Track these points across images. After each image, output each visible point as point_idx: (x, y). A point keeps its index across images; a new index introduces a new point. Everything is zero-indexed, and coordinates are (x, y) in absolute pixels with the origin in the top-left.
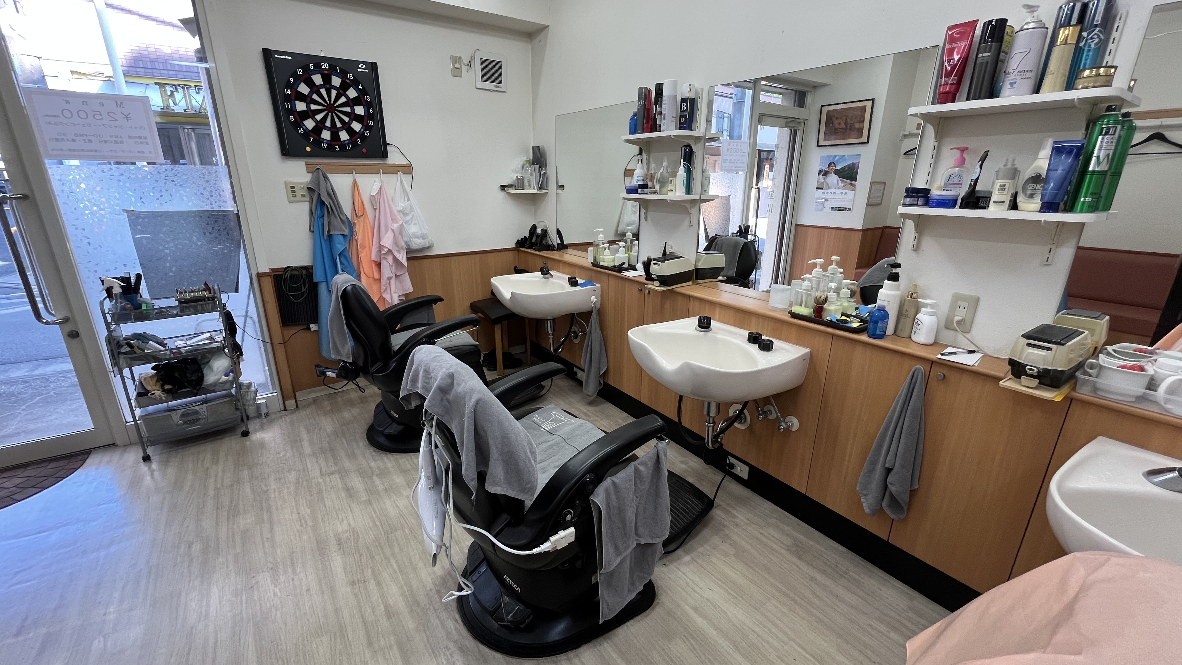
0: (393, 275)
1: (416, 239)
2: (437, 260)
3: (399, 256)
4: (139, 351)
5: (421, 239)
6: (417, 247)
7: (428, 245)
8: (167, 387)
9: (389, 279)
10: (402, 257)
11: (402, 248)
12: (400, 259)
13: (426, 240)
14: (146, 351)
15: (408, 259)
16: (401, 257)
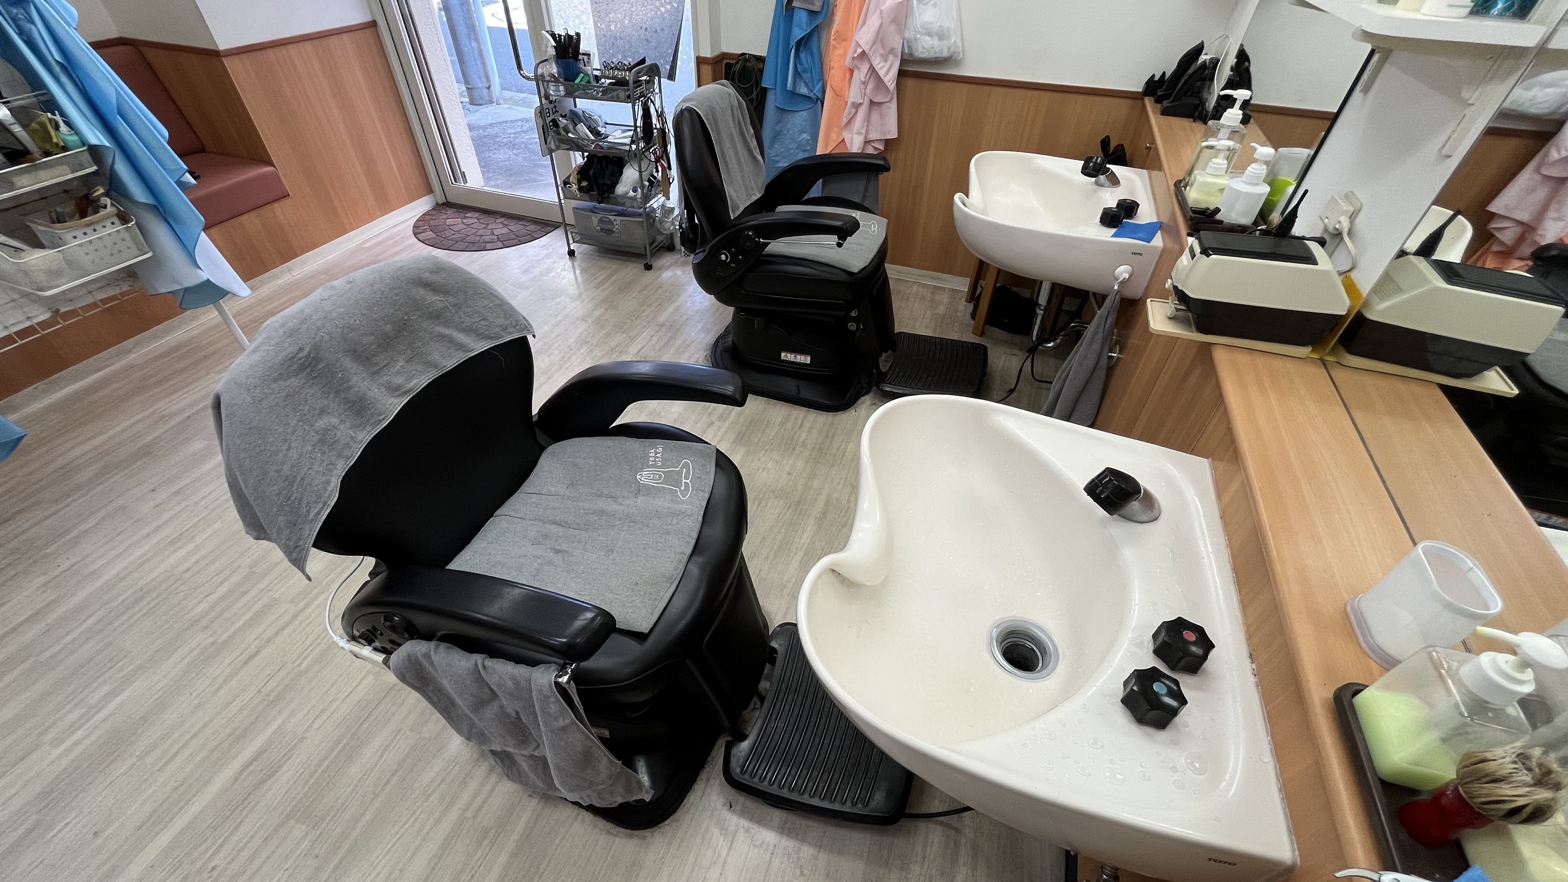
0: (866, 102)
1: (928, 38)
2: (966, 87)
3: (882, 68)
4: (563, 133)
5: (936, 38)
6: (925, 55)
7: (945, 54)
8: (584, 184)
9: (857, 106)
10: (889, 72)
11: (892, 51)
12: (881, 73)
13: (945, 42)
14: (570, 135)
15: (902, 74)
16: (885, 69)
